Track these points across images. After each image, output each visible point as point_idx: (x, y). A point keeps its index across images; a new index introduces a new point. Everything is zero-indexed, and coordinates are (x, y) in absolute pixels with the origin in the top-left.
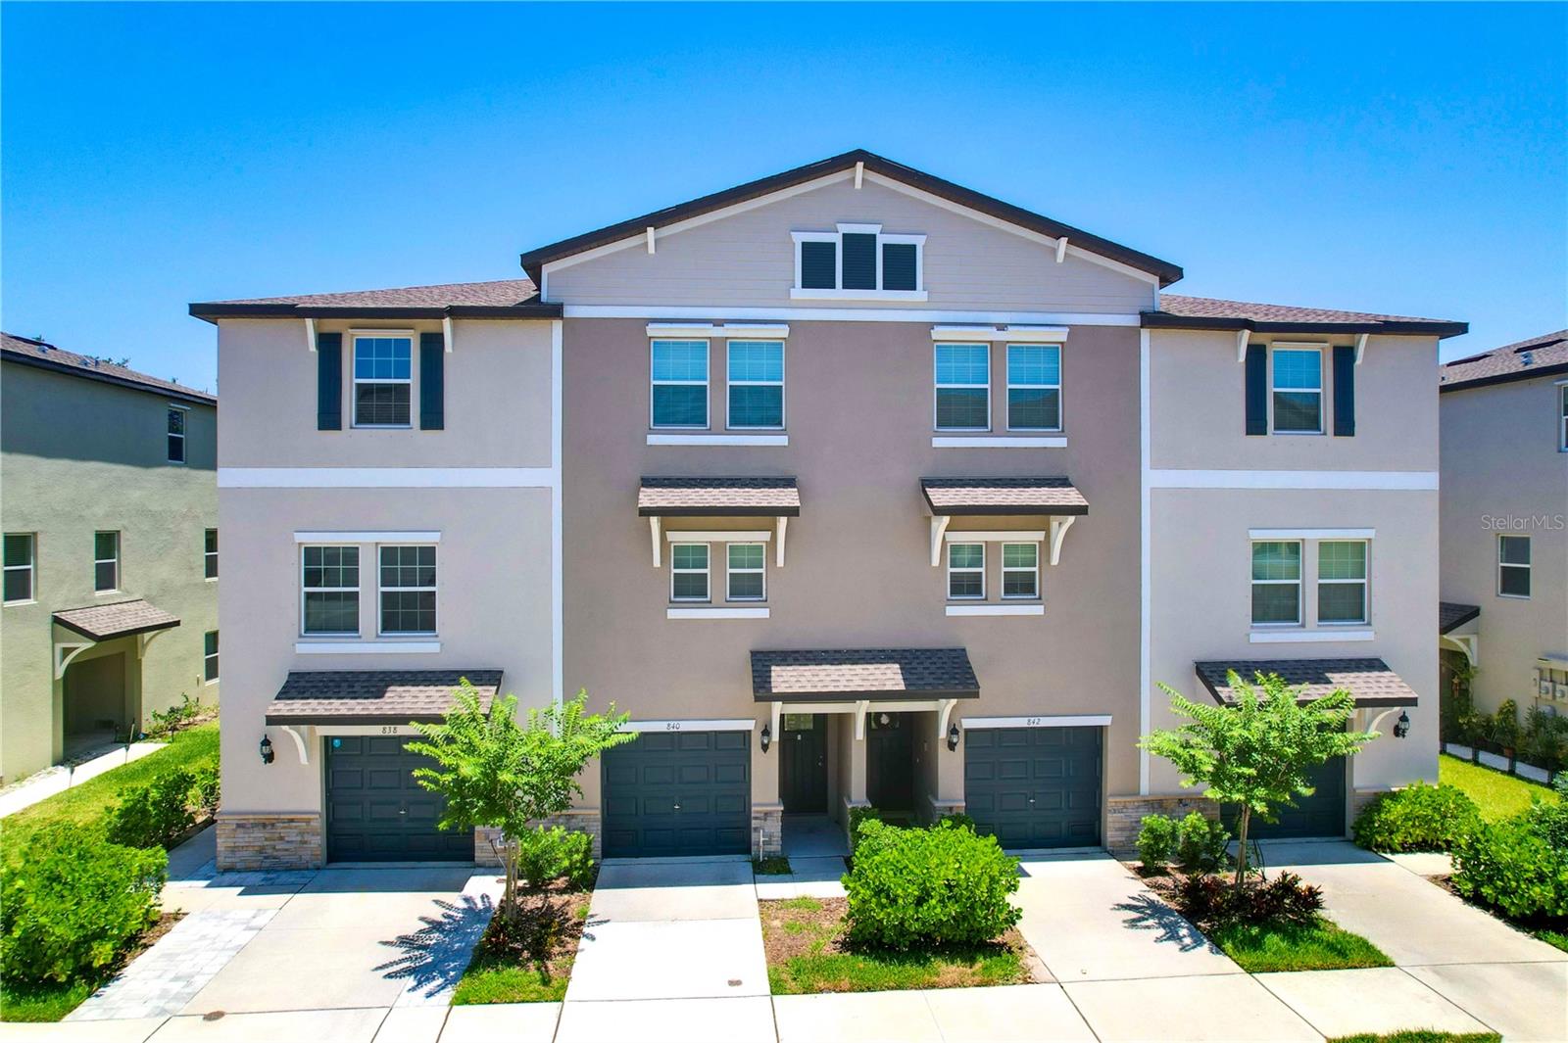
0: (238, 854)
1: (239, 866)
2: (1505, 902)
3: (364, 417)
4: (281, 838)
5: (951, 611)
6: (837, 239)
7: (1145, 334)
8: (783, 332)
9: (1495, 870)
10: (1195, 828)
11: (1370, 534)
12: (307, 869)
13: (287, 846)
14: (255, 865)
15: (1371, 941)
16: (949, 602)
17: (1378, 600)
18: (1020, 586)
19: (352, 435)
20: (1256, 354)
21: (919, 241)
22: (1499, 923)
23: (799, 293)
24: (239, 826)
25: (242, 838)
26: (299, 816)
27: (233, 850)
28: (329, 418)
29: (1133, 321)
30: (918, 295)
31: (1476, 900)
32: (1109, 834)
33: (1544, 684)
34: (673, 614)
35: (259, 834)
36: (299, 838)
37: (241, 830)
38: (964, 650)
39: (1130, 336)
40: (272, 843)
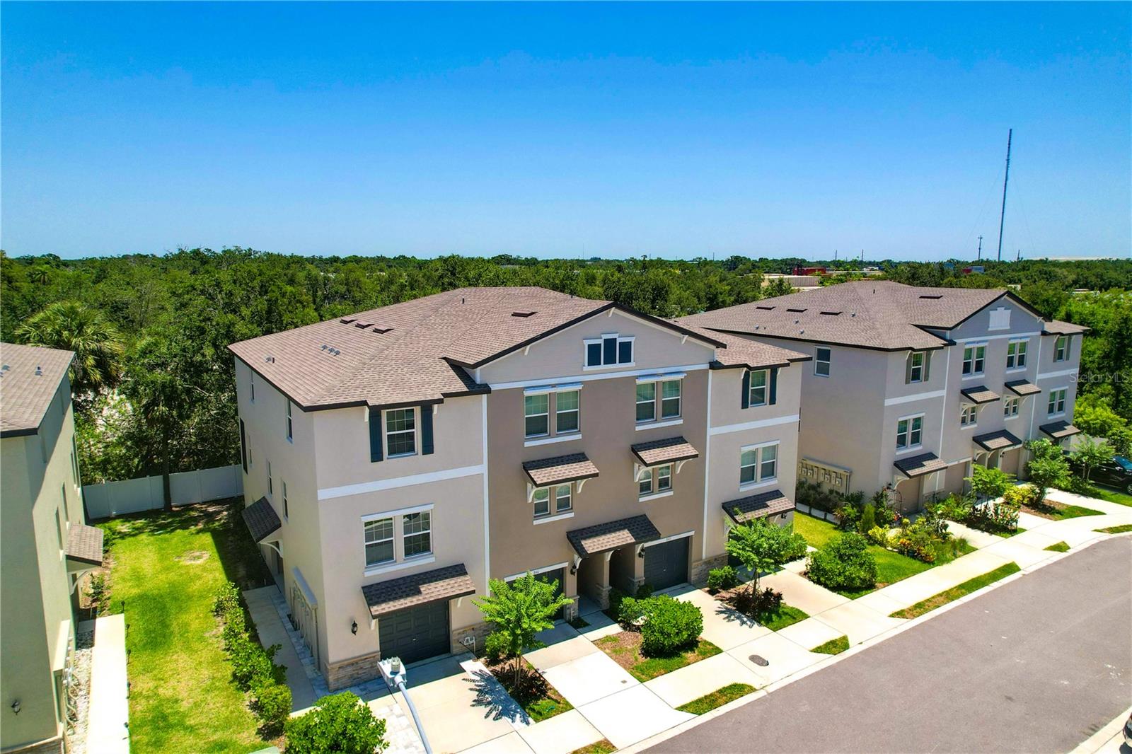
0: (340, 681)
1: (341, 687)
2: (828, 582)
3: (392, 451)
4: (362, 668)
5: (641, 500)
6: (601, 342)
7: (710, 371)
8: (580, 387)
9: (825, 572)
10: (729, 572)
11: (778, 442)
12: (375, 679)
13: (365, 671)
14: (349, 684)
15: (801, 609)
16: (641, 496)
17: (779, 469)
18: (664, 484)
19: (389, 462)
20: (747, 374)
21: (632, 339)
22: (826, 590)
23: (587, 368)
24: (339, 668)
25: (342, 673)
26: (370, 656)
27: (338, 680)
28: (376, 456)
29: (706, 366)
30: (632, 364)
31: (818, 582)
32: (692, 577)
33: (803, 469)
34: (536, 522)
35: (349, 669)
36: (369, 666)
37: (341, 670)
38: (645, 515)
39: (705, 372)
40: (356, 672)
